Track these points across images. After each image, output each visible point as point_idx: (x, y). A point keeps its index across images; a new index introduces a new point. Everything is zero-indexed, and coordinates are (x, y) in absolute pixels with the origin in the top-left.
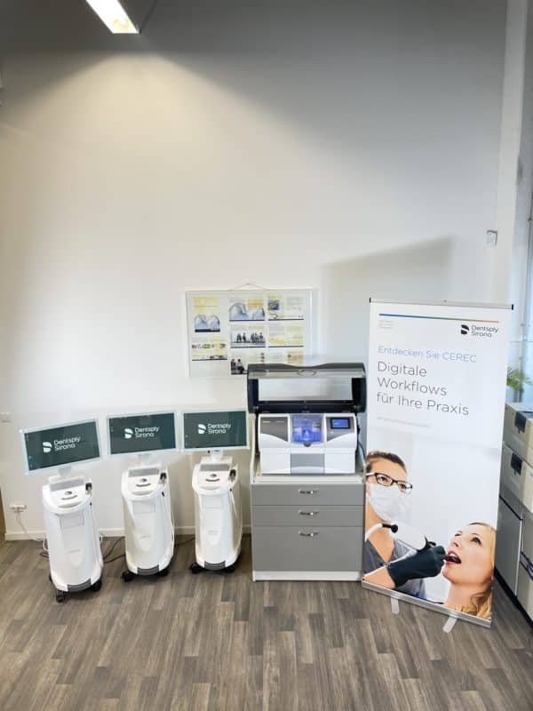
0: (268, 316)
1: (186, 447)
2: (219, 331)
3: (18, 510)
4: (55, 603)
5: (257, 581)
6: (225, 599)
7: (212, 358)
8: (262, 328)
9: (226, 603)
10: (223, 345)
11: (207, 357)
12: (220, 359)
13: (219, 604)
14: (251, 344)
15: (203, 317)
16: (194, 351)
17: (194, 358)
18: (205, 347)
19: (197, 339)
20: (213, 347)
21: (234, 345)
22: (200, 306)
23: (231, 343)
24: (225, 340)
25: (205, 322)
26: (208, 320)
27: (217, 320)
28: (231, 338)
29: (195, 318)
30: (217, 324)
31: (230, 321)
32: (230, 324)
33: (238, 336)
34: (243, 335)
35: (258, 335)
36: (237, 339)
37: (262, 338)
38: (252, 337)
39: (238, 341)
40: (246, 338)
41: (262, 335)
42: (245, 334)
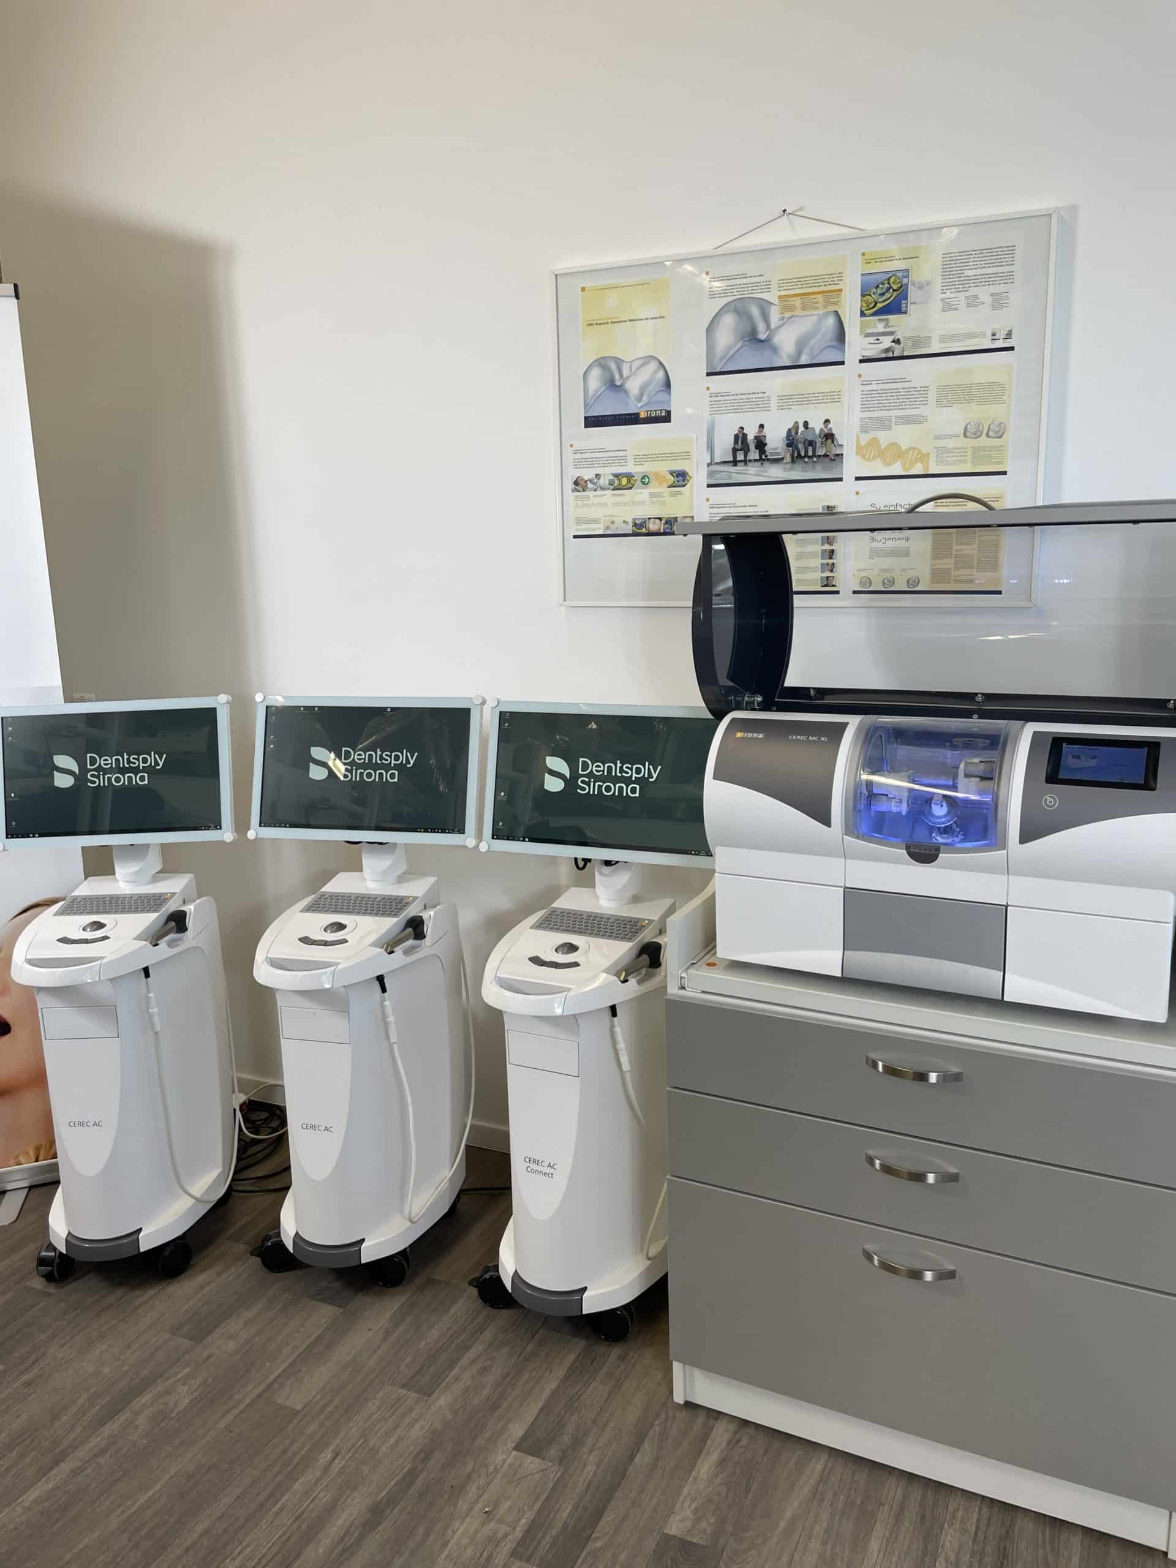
0: (857, 344)
1: (497, 835)
2: (666, 418)
5: (689, 1405)
6: (529, 1445)
7: (640, 530)
8: (833, 397)
9: (532, 1463)
10: (681, 477)
11: (624, 526)
12: (668, 530)
13: (500, 1458)
14: (785, 469)
15: (613, 366)
16: (579, 503)
17: (579, 527)
18: (615, 485)
19: (593, 455)
20: (643, 483)
21: (719, 476)
22: (603, 320)
23: (709, 468)
24: (686, 456)
25: (618, 383)
26: (628, 377)
27: (661, 375)
28: (711, 447)
29: (586, 371)
30: (663, 391)
31: (708, 374)
32: (708, 389)
33: (736, 437)
34: (757, 430)
35: (813, 429)
36: (735, 451)
37: (829, 441)
38: (791, 438)
39: (735, 456)
40: (766, 444)
41: (829, 426)
42: (762, 426)
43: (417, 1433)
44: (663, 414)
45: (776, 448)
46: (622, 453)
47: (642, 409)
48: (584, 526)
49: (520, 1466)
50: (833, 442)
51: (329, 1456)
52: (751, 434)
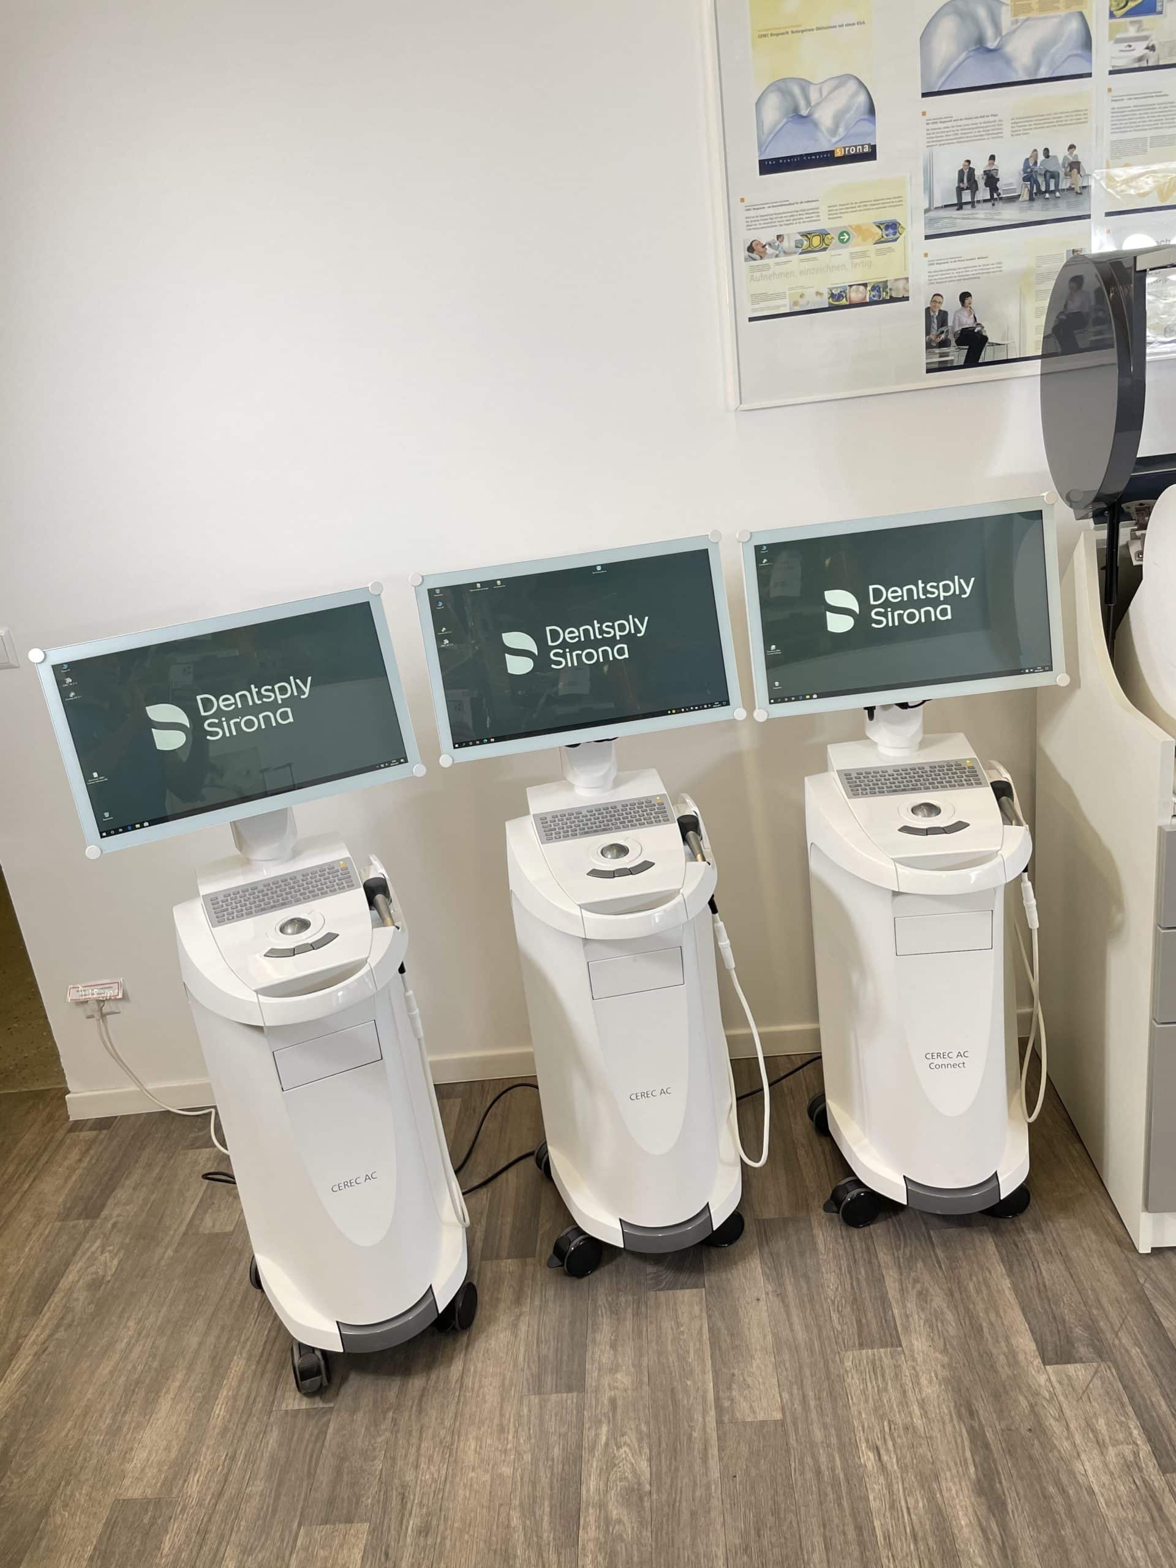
1: (776, 696)
2: (870, 155)
3: (101, 1010)
4: (294, 1401)
7: (838, 302)
8: (1078, 117)
9: (1075, 1370)
10: (892, 227)
11: (818, 298)
12: (876, 299)
13: (1042, 1379)
14: (1021, 210)
15: (797, 91)
16: (758, 274)
17: (757, 306)
18: (804, 247)
19: (772, 211)
20: (842, 241)
21: (939, 225)
22: (780, 28)
23: (928, 215)
24: (898, 201)
25: (804, 112)
26: (818, 104)
27: (862, 98)
28: (929, 189)
29: (760, 99)
30: (865, 119)
31: (924, 95)
32: (924, 114)
33: (961, 172)
34: (986, 161)
35: (1055, 157)
36: (960, 190)
37: (1075, 171)
38: (1029, 170)
39: (959, 196)
40: (998, 180)
41: (1075, 153)
42: (992, 158)
43: (931, 1389)
44: (866, 150)
45: (1011, 184)
46: (813, 205)
47: (836, 146)
48: (763, 305)
49: (1069, 1378)
50: (1079, 172)
51: (871, 1455)
52: (980, 168)
